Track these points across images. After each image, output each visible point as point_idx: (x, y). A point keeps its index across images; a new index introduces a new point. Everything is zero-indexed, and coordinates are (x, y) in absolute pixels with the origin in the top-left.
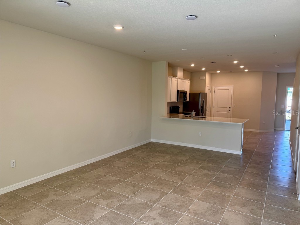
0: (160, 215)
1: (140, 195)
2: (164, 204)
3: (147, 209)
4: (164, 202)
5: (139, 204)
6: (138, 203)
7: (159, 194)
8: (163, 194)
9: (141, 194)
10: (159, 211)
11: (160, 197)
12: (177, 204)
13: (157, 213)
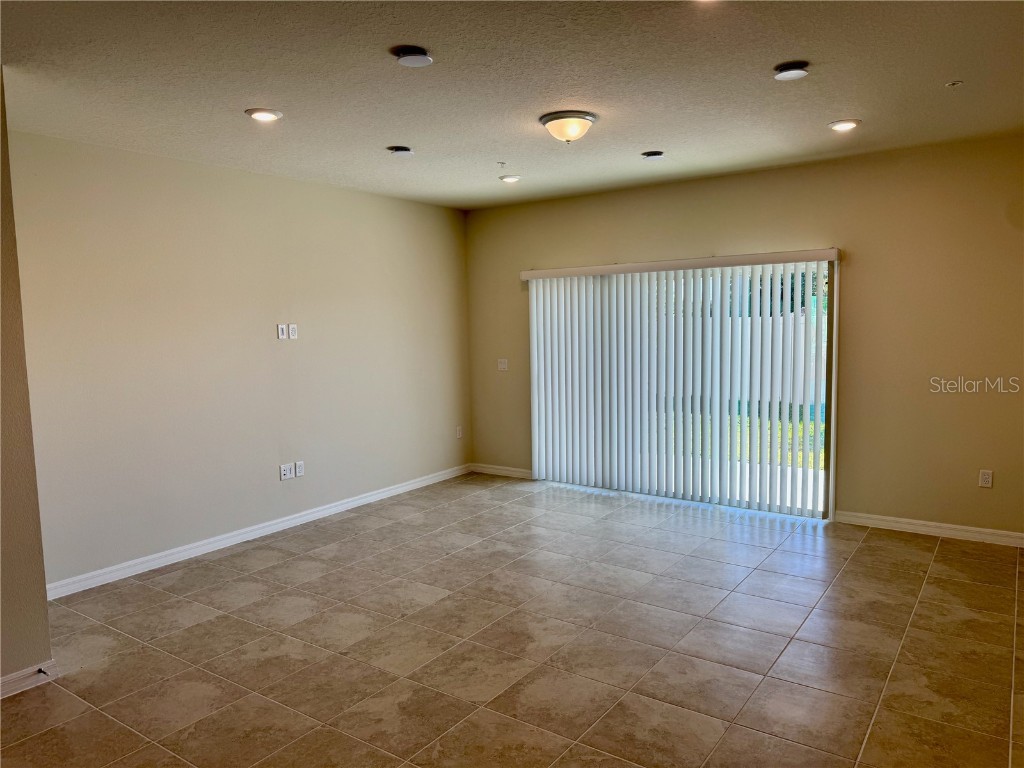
0: (530, 638)
1: (597, 699)
2: (514, 665)
3: (566, 651)
4: (512, 673)
5: (591, 666)
6: (597, 669)
7: (524, 702)
8: (507, 701)
9: (592, 700)
10: (531, 647)
11: (522, 687)
12: (472, 664)
13: (537, 643)
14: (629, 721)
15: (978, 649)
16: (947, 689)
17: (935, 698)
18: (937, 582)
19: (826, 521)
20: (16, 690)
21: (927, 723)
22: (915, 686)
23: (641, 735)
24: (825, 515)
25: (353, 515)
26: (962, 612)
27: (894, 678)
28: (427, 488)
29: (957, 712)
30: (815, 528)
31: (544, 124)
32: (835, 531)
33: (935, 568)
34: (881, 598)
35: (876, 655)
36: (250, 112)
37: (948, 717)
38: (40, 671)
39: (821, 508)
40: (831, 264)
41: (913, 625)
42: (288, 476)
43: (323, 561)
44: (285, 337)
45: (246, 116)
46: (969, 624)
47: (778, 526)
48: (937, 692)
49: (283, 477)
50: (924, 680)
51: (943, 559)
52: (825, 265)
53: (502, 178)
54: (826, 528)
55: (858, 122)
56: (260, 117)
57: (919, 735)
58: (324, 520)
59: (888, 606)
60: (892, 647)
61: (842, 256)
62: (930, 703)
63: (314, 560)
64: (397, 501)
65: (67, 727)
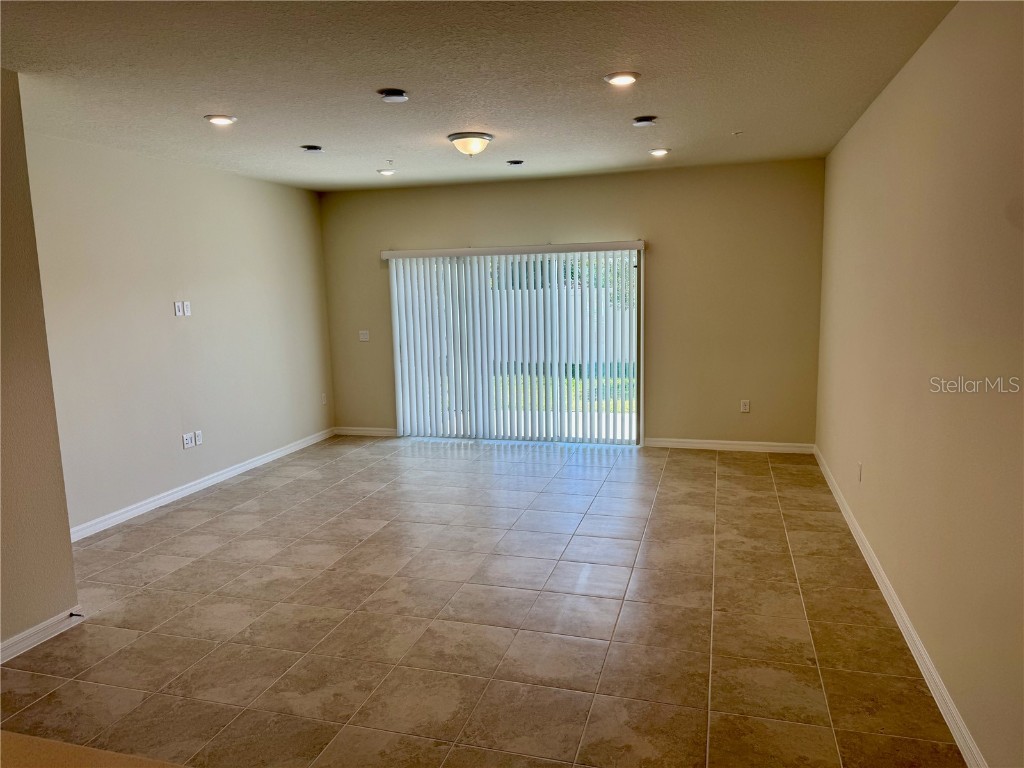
14: (437, 642)
15: (760, 512)
16: (751, 534)
17: (745, 540)
18: (723, 477)
19: (639, 446)
20: (55, 632)
21: (745, 552)
22: (731, 535)
23: (448, 651)
24: (638, 442)
25: (248, 478)
26: (744, 493)
27: (718, 533)
28: (303, 451)
29: (759, 545)
30: (631, 451)
31: (452, 140)
32: (647, 451)
33: (719, 469)
34: (692, 490)
35: (702, 522)
36: (209, 117)
37: (755, 548)
38: (72, 615)
39: (634, 437)
40: (639, 252)
41: (718, 503)
42: (190, 445)
43: (253, 514)
44: (181, 313)
45: (205, 120)
46: (751, 499)
47: (604, 453)
48: (746, 536)
49: (186, 446)
50: (735, 532)
51: (723, 463)
52: (635, 252)
53: (379, 171)
54: (639, 451)
55: (668, 150)
56: (216, 121)
57: (742, 559)
58: (223, 483)
59: (699, 494)
60: (711, 517)
61: (647, 247)
62: (743, 543)
63: (243, 513)
64: (281, 463)
65: (135, 646)
